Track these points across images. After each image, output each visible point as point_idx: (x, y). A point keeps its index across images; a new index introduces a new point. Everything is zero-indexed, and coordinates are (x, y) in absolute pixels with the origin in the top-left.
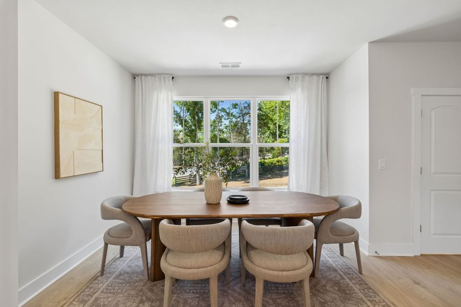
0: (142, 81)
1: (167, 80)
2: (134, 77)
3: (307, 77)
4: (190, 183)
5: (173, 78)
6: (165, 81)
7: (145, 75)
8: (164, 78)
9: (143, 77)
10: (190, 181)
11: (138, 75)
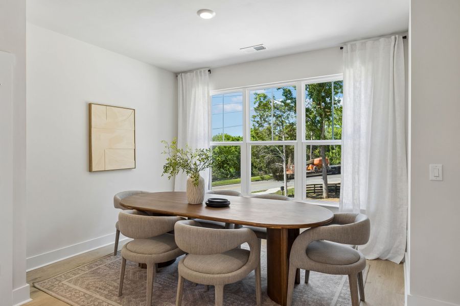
0: (182, 78)
1: (203, 74)
2: (176, 75)
3: (369, 43)
4: (315, 195)
5: (209, 71)
6: (201, 75)
7: (185, 72)
8: (201, 72)
9: (183, 74)
10: (315, 192)
11: (179, 73)
